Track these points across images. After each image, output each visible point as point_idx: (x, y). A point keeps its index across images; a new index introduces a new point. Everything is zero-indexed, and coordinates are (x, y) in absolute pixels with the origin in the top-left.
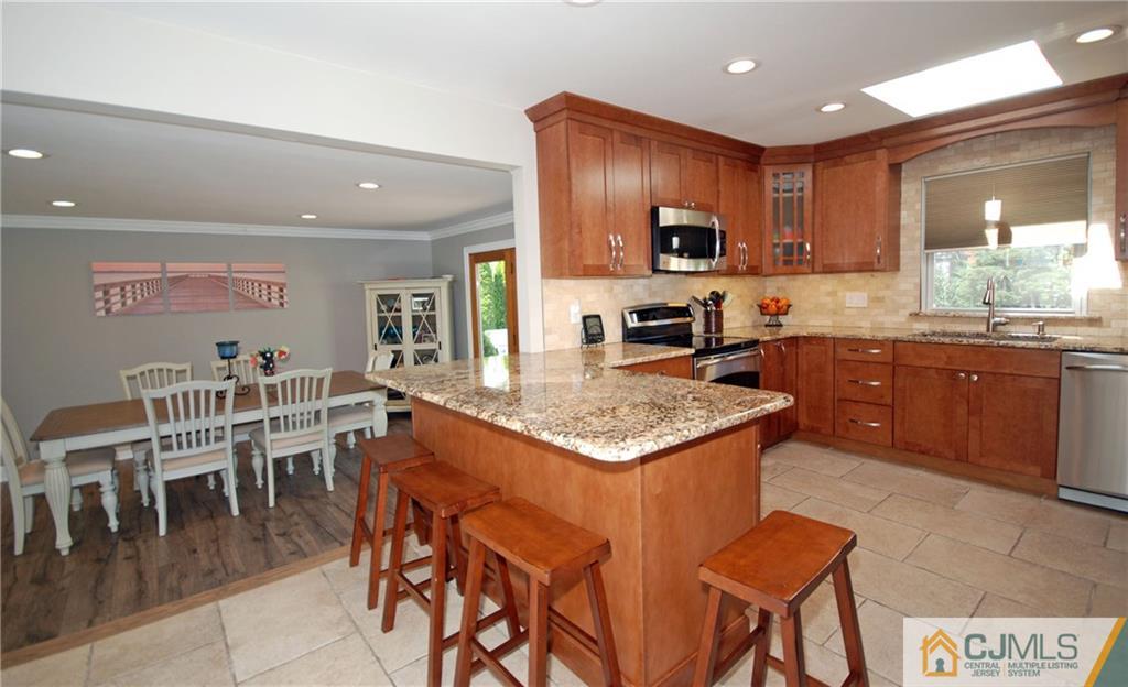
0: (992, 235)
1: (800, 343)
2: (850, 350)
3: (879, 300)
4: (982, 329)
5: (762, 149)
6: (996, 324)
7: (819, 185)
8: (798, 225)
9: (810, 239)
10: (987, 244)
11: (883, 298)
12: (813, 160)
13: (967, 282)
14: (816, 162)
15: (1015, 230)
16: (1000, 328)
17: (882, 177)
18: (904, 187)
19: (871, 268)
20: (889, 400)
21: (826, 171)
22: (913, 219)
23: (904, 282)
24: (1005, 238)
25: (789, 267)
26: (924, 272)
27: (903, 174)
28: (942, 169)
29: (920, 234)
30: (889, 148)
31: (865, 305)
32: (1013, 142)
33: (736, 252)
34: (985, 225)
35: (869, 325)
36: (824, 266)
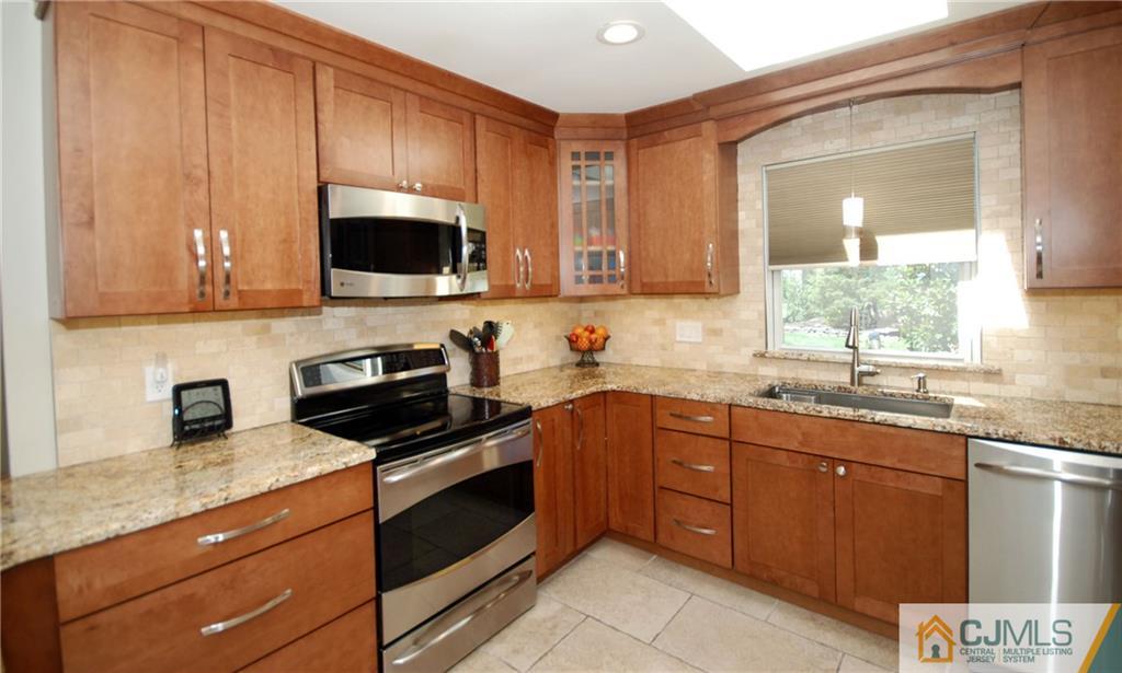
0: (852, 246)
1: (610, 398)
2: (672, 415)
3: (716, 332)
4: (845, 378)
5: (554, 116)
6: (862, 374)
7: (634, 171)
8: (608, 226)
9: (625, 246)
10: (846, 260)
11: (721, 330)
12: (625, 136)
13: (817, 290)
14: (630, 138)
15: (880, 240)
16: (866, 380)
17: (709, 161)
18: (741, 178)
19: (700, 290)
20: (725, 495)
21: (641, 151)
22: (754, 221)
23: (744, 309)
24: (868, 251)
25: (597, 286)
26: (769, 295)
27: (740, 161)
28: (786, 154)
29: (763, 243)
30: (718, 120)
31: (700, 340)
32: (873, 118)
33: (513, 266)
34: (843, 232)
35: (705, 368)
36: (643, 285)
